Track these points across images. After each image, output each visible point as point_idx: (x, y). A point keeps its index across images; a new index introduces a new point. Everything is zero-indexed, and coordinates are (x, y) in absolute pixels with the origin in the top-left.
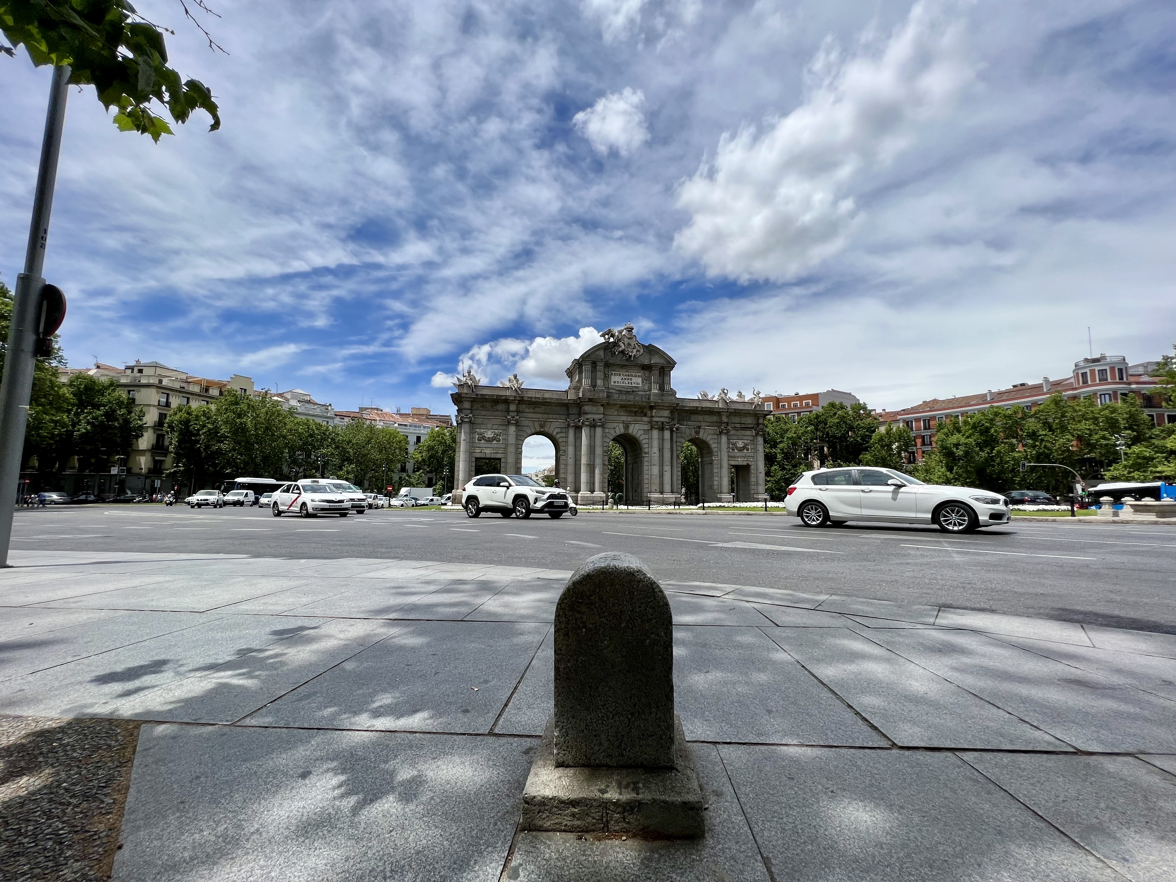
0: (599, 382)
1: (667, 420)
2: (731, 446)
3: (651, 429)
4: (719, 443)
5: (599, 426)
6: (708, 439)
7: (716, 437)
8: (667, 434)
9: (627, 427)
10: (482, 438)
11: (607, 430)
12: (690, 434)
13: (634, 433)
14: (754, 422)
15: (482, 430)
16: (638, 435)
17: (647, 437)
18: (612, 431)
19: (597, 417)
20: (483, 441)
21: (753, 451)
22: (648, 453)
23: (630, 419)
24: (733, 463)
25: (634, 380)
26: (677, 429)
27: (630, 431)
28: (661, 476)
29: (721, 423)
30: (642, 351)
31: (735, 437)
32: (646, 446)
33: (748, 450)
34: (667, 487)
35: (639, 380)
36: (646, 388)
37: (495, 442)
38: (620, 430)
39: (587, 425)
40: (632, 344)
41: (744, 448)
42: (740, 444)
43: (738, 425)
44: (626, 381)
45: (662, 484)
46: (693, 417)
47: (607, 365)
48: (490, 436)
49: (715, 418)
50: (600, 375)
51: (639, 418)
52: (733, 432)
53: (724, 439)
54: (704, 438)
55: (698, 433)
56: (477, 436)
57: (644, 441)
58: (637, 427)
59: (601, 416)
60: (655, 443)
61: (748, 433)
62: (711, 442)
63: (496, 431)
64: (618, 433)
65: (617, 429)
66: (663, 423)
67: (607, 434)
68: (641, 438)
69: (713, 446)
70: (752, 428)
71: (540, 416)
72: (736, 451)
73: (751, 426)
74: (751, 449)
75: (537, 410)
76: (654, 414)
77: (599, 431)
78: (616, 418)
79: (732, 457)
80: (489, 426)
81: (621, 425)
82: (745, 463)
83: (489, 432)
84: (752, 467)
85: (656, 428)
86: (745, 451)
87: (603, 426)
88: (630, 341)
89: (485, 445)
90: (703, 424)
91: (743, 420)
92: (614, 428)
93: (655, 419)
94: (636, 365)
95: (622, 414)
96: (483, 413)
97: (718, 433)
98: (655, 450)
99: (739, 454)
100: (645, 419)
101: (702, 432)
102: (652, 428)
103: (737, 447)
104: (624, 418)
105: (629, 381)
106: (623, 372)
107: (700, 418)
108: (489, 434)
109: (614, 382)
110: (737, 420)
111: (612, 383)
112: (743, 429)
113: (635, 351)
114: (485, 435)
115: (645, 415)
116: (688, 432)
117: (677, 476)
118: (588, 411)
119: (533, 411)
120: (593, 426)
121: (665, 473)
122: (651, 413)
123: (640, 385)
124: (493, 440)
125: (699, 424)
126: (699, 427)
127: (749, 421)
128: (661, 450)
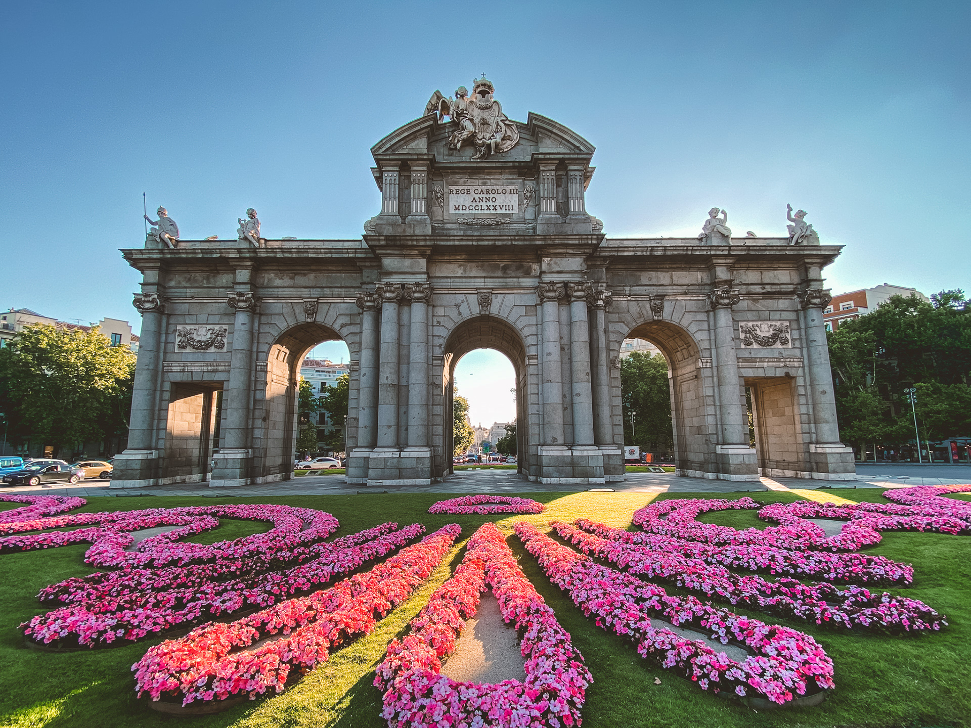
0: (418, 207)
1: (577, 278)
2: (742, 336)
3: (541, 303)
4: (713, 329)
5: (418, 299)
6: (685, 323)
7: (702, 316)
8: (579, 310)
9: (485, 301)
10: (187, 341)
11: (440, 311)
12: (641, 315)
13: (503, 315)
14: (796, 280)
15: (188, 327)
16: (511, 320)
17: (533, 320)
18: (453, 313)
19: (410, 280)
20: (188, 350)
21: (797, 344)
22: (536, 357)
23: (490, 283)
24: (750, 373)
25: (500, 199)
26: (608, 302)
27: (494, 310)
28: (569, 406)
29: (714, 284)
30: (516, 137)
31: (749, 315)
32: (530, 341)
33: (784, 342)
34: (585, 432)
35: (514, 200)
36: (529, 215)
37: (213, 349)
38: (471, 308)
39: (389, 300)
40: (492, 120)
41: (775, 338)
42: (764, 330)
43: (757, 289)
44: (484, 204)
45: (570, 424)
46: (645, 277)
47: (436, 171)
48: (204, 339)
49: (698, 276)
50: (418, 190)
51: (512, 281)
52: (744, 304)
53: (724, 318)
54: (675, 320)
55: (658, 309)
56: (178, 339)
57: (526, 332)
58: (510, 299)
59: (421, 278)
60: (552, 332)
61: (783, 304)
62: (693, 329)
63: (217, 328)
64: (466, 315)
65: (464, 309)
66: (566, 284)
67: (441, 320)
68: (519, 325)
69: (699, 336)
70: (792, 293)
71: (305, 292)
72: (755, 346)
73: (791, 288)
74: (793, 340)
75: (300, 280)
76: (544, 267)
77: (418, 311)
78: (459, 283)
79: (746, 360)
80: (203, 318)
81: (473, 299)
82: (780, 373)
83: (203, 331)
84: (800, 381)
85: (551, 299)
86: (778, 345)
87: (428, 301)
88: (486, 114)
89: (190, 358)
90: (670, 290)
91: (769, 276)
92: (457, 306)
93: (547, 278)
94: (503, 168)
95: (472, 275)
96: (190, 292)
97: (708, 308)
98: (552, 348)
99: (764, 353)
100: (528, 282)
101: (668, 307)
102: (542, 299)
103: (757, 339)
104: (479, 283)
105: (491, 203)
106: (476, 186)
107: (663, 277)
108: (202, 334)
109: (457, 208)
110: (752, 276)
111: (452, 211)
112: (768, 295)
113: (498, 137)
114: (194, 336)
115: (527, 273)
116: (634, 308)
117: (612, 407)
118: (391, 270)
119: (290, 282)
120: (404, 301)
121: (577, 400)
122: (541, 267)
123: (516, 210)
124: (208, 346)
125: (661, 291)
126: (662, 297)
127: (784, 276)
128: (566, 349)
